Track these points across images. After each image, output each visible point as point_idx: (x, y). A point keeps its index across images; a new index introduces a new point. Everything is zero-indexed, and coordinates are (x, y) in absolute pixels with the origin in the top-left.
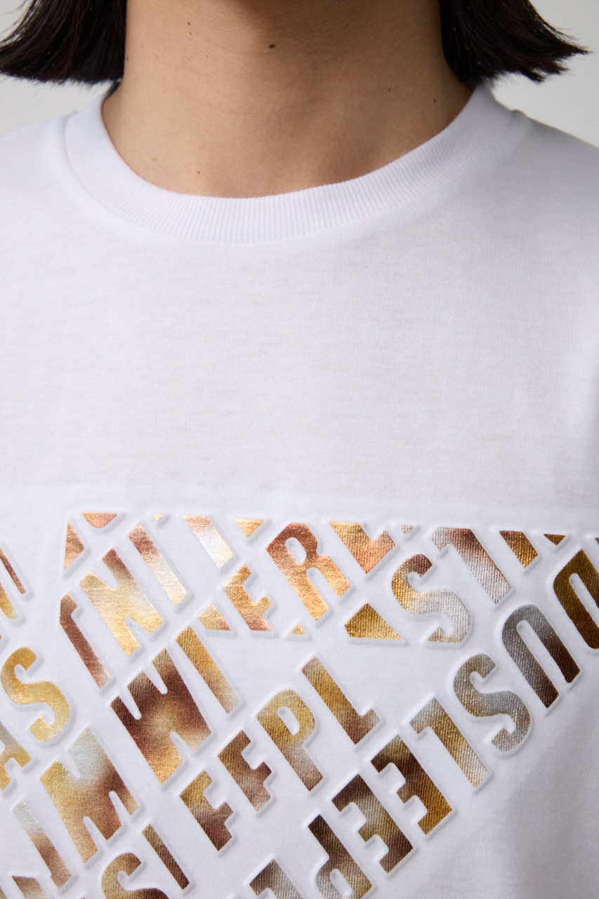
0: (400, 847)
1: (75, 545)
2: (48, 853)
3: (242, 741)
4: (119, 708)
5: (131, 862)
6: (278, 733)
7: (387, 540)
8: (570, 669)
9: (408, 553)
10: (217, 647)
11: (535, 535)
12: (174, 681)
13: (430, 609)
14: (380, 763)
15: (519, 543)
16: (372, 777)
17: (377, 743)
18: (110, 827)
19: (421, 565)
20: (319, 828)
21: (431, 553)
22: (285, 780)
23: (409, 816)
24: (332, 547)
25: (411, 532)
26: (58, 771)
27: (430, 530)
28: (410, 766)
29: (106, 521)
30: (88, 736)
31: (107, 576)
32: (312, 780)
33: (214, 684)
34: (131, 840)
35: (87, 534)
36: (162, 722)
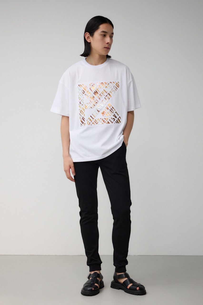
0: (109, 98)
1: (90, 85)
2: (91, 101)
3: (100, 94)
4: (94, 93)
5: (95, 101)
6: (102, 93)
7: (107, 83)
8: (117, 89)
9: (108, 83)
10: (98, 89)
11: (114, 82)
12: (96, 91)
13: (109, 86)
14: (108, 94)
15: (113, 82)
16: (107, 95)
17: (107, 93)
18: (94, 99)
19: (109, 84)
20: (105, 98)
21: (109, 83)
22: (103, 96)
23: (110, 97)
24: (104, 83)
25: (108, 82)
26: (91, 97)
27: (109, 82)
28: (109, 94)
29: (92, 83)
30: (92, 95)
31: (92, 86)
32: (104, 96)
33: (99, 91)
34: (95, 100)
35: (90, 84)
36: (96, 93)
